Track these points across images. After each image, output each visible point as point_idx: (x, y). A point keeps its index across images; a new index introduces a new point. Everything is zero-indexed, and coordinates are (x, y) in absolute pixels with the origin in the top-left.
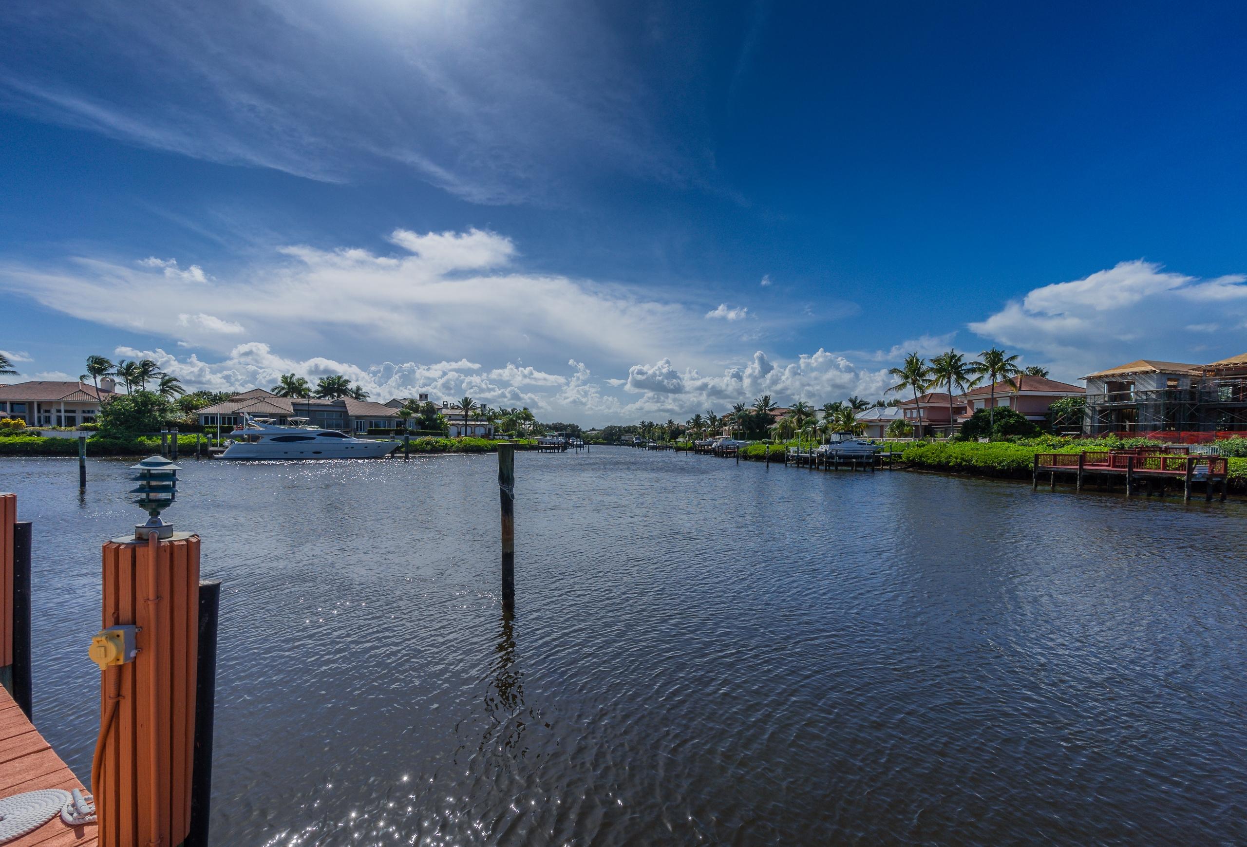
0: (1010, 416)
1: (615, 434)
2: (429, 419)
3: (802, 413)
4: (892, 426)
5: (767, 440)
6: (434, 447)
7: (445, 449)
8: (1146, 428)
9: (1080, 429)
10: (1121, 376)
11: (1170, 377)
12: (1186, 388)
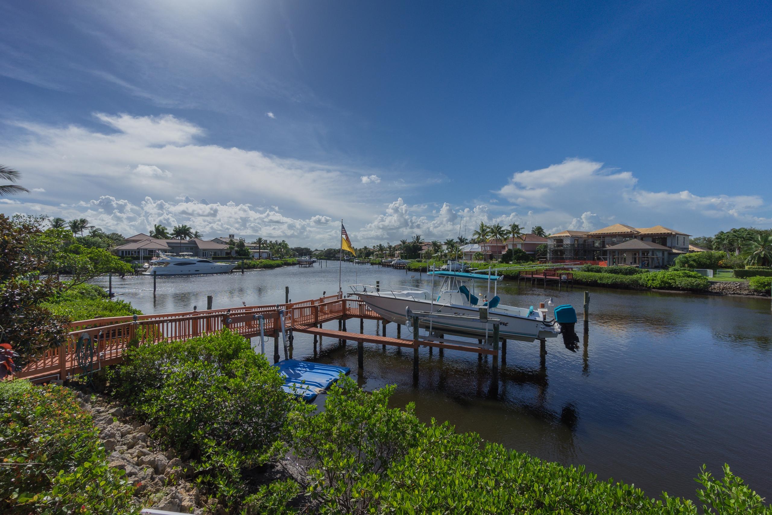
0: (520, 253)
1: (332, 253)
2: (242, 250)
3: (436, 246)
4: (475, 255)
5: (418, 259)
6: (249, 266)
7: (254, 267)
8: (567, 259)
9: (546, 258)
10: (559, 237)
11: (575, 238)
12: (581, 243)
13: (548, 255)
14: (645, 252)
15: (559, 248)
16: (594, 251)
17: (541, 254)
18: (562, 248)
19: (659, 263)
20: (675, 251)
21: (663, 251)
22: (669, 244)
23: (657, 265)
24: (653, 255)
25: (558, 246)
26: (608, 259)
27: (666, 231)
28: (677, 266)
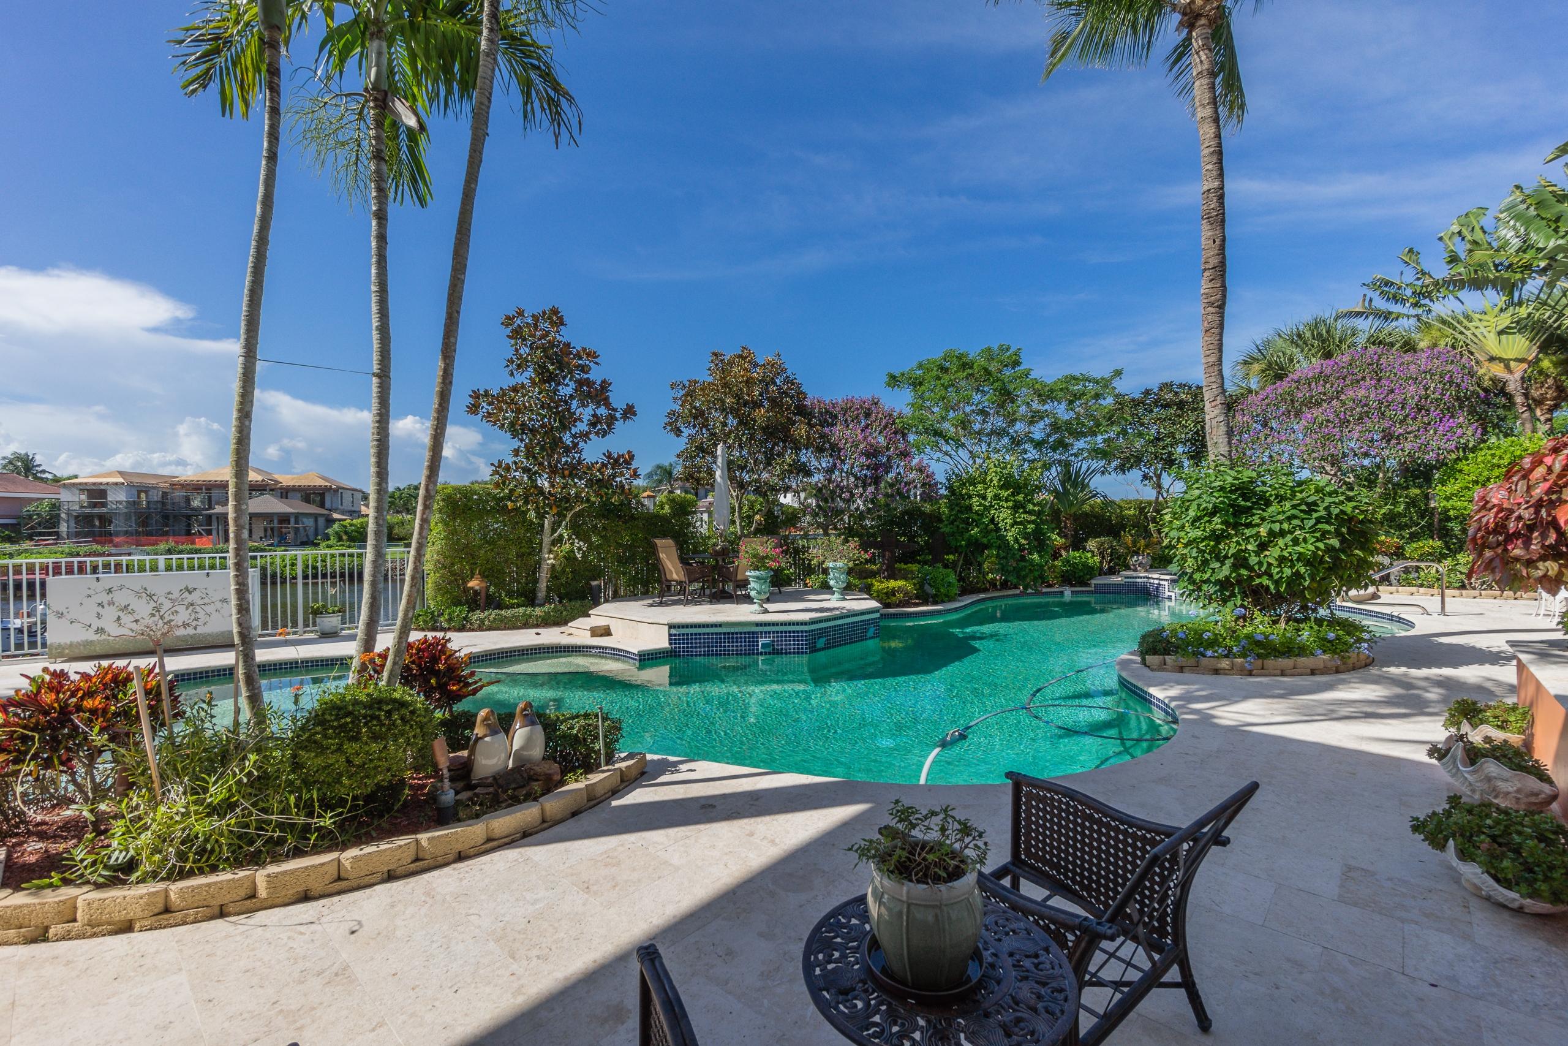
8: (117, 533)
9: (57, 534)
10: (94, 484)
11: (138, 487)
12: (155, 499)
13: (63, 528)
14: (284, 518)
15: (96, 510)
16: (189, 517)
17: (39, 524)
18: (104, 510)
19: (307, 536)
20: (335, 516)
21: (316, 517)
22: (328, 504)
23: (305, 539)
24: (297, 522)
25: (95, 505)
26: (214, 532)
27: (323, 483)
28: (333, 541)
